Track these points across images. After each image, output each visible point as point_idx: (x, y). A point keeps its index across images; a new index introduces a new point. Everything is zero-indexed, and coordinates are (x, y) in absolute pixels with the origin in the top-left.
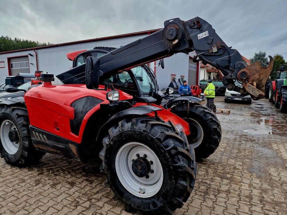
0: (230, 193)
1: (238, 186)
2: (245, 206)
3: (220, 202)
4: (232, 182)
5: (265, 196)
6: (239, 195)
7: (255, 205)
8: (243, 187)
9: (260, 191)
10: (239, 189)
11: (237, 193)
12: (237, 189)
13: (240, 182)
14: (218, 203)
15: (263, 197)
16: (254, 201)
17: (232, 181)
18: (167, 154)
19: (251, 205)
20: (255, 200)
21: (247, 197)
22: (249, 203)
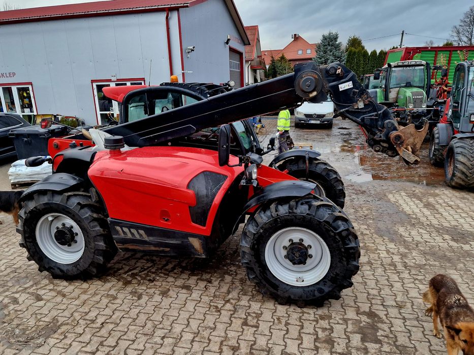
0: (372, 264)
1: (377, 255)
2: (394, 275)
3: (368, 275)
4: (369, 252)
5: (406, 261)
6: (383, 265)
7: (402, 272)
8: (381, 255)
9: (400, 257)
10: (379, 258)
11: (379, 262)
12: (377, 258)
13: (376, 249)
14: (367, 278)
15: (405, 262)
16: (398, 268)
17: (367, 250)
18: (337, 237)
19: (398, 272)
20: (400, 267)
21: (390, 265)
22: (395, 272)
